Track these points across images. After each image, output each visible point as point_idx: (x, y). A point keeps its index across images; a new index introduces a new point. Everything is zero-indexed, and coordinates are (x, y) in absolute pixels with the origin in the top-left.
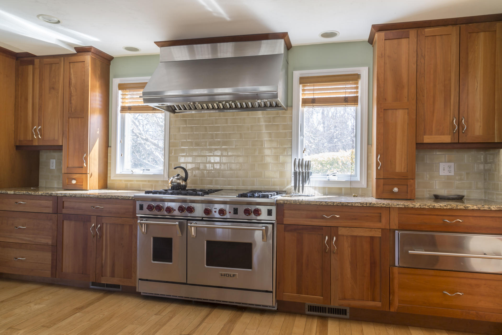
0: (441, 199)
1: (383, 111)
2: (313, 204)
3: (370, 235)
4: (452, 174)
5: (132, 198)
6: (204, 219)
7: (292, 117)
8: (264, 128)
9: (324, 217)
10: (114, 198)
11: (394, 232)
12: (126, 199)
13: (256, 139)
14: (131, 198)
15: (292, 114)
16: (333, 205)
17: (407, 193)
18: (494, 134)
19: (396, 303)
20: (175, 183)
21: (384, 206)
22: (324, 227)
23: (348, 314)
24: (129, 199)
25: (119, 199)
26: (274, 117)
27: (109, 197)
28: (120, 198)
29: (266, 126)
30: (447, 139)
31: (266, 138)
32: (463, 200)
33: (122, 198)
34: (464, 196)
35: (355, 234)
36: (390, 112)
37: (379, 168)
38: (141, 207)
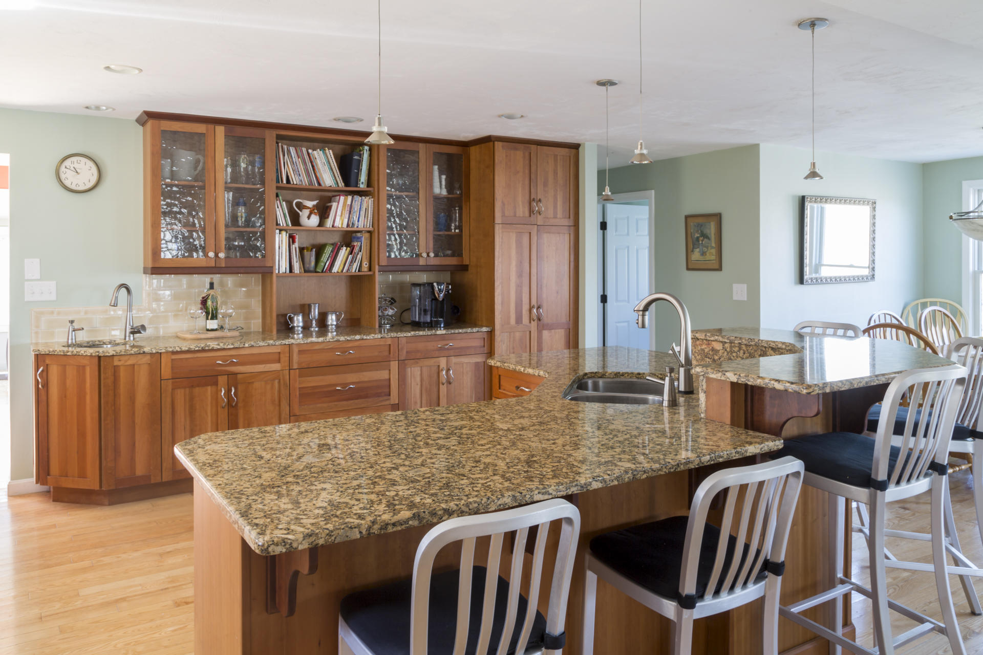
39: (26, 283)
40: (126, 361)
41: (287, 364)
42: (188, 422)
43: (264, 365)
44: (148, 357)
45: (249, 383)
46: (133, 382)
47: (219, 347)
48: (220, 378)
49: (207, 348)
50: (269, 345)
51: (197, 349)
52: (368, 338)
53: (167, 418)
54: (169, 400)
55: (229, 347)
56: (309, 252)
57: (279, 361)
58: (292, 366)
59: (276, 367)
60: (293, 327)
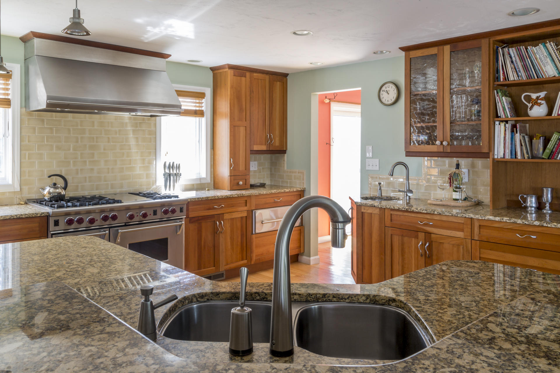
0: (256, 187)
1: (233, 127)
2: (210, 199)
3: (241, 216)
4: (256, 169)
5: (41, 214)
6: (127, 224)
7: (156, 124)
8: (131, 133)
9: (215, 207)
10: (15, 217)
11: (252, 211)
12: (33, 217)
13: (124, 143)
14: (39, 215)
15: (156, 121)
16: (222, 198)
17: (246, 184)
18: (283, 145)
19: (254, 258)
20: (55, 193)
21: (249, 195)
22: (215, 216)
23: (224, 276)
24: (37, 216)
25: (22, 218)
26: (140, 123)
27: (8, 218)
28: (24, 217)
29: (134, 131)
30: (264, 148)
31: (132, 142)
32: (265, 186)
33: (27, 216)
34: (265, 184)
35: (233, 217)
36: (236, 128)
37: (231, 168)
38: (56, 223)
39: (367, 160)
40: (367, 210)
41: (469, 234)
42: (400, 259)
43: (451, 231)
44: (378, 210)
45: (441, 243)
46: (371, 224)
47: (417, 211)
48: (419, 233)
49: (409, 210)
50: (452, 216)
51: (403, 209)
52: (549, 226)
53: (388, 252)
54: (389, 240)
55: (423, 212)
56: (538, 140)
57: (462, 230)
58: (474, 237)
59: (460, 234)
60: (526, 207)
